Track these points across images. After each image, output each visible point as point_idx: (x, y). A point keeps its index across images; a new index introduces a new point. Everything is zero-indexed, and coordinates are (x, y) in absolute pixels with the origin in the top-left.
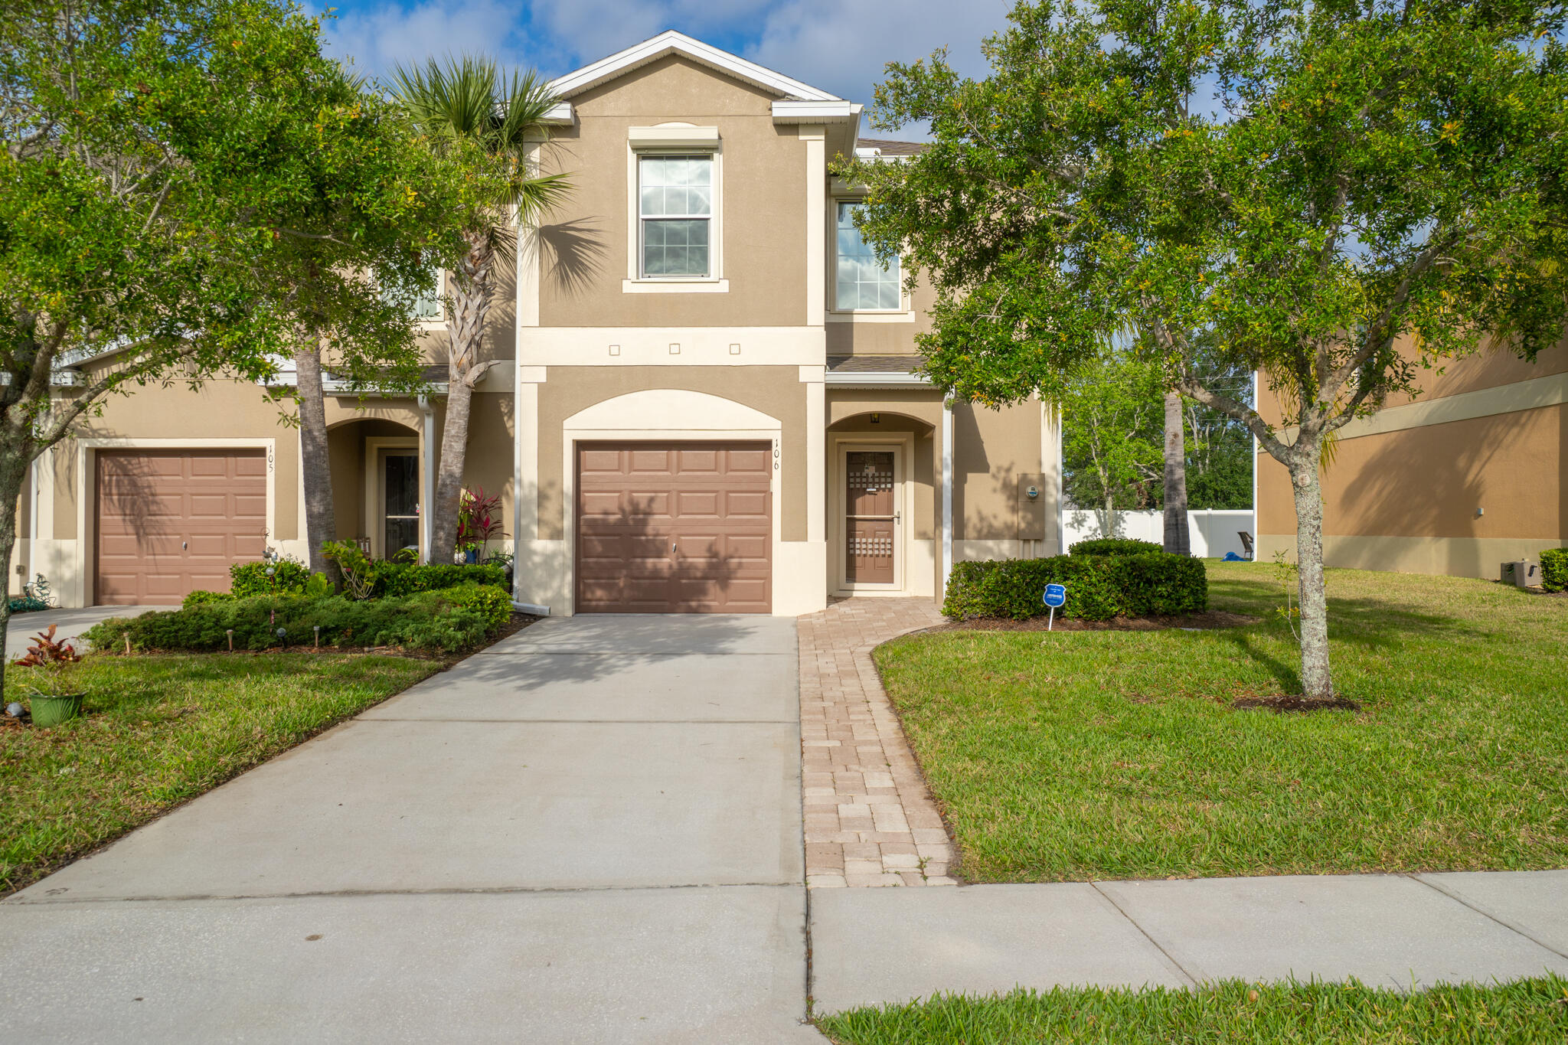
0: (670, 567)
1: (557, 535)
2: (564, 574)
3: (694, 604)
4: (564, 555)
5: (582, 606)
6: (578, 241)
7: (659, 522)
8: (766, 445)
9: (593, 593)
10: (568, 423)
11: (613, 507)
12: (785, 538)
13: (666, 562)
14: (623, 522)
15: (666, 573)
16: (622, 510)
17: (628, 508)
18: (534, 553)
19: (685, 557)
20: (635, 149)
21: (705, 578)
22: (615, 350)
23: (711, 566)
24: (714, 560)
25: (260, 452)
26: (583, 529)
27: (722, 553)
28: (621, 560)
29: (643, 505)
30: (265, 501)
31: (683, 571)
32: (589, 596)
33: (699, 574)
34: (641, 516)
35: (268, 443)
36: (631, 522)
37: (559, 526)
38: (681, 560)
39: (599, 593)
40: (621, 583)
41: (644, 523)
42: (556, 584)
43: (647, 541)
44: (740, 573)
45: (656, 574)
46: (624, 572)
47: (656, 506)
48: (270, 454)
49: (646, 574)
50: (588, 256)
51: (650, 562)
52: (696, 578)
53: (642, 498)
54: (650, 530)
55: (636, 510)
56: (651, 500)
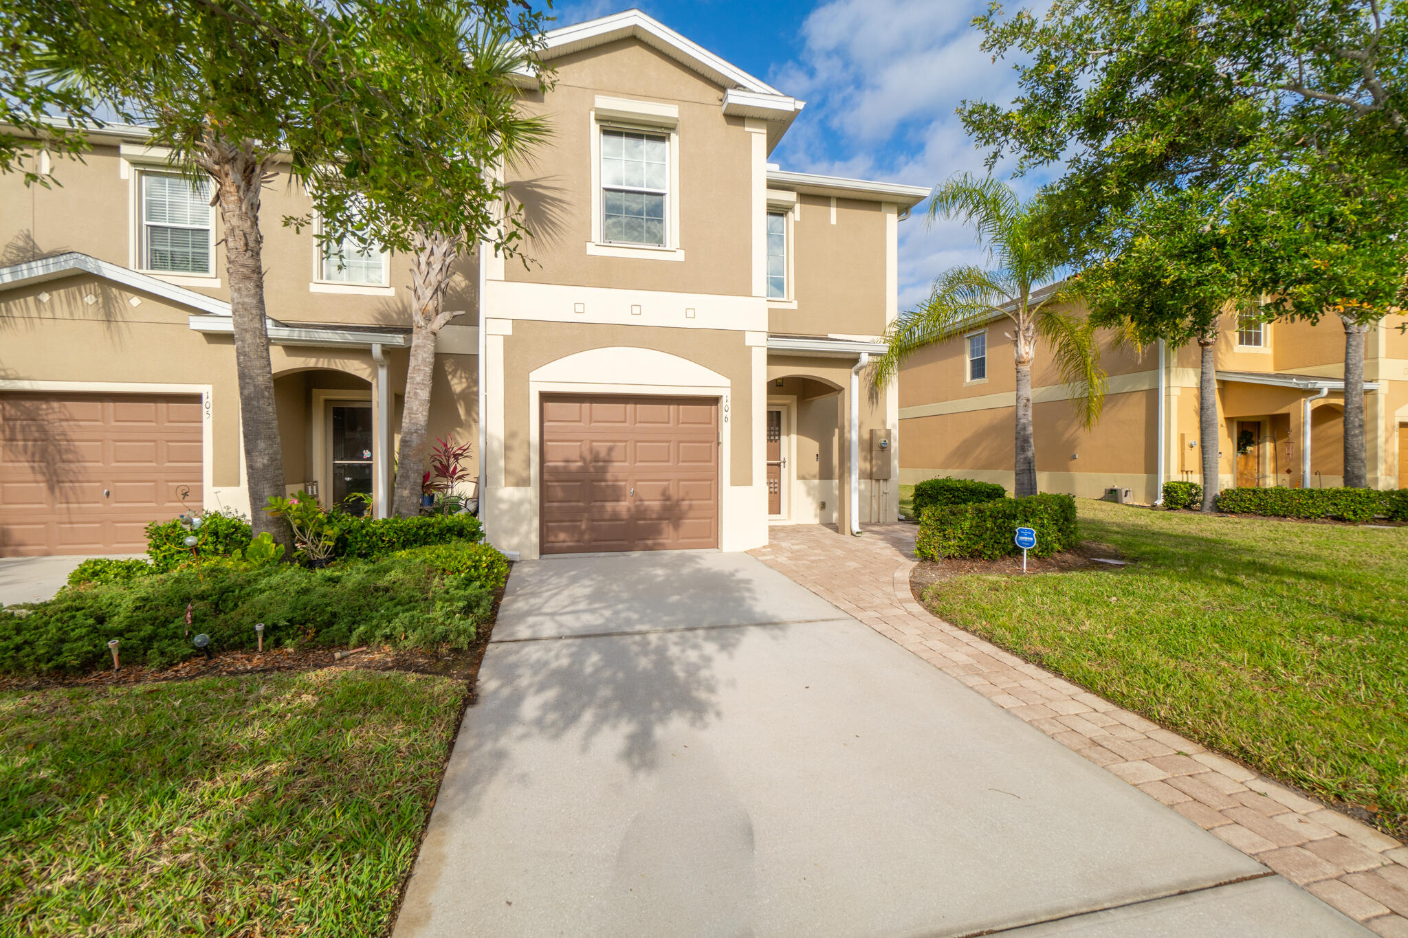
0: (629, 510)
1: (523, 482)
2: (530, 522)
3: (650, 542)
4: (530, 502)
5: (545, 548)
6: (543, 198)
7: (618, 469)
8: (715, 401)
9: (556, 536)
10: (534, 375)
11: (575, 455)
12: (734, 483)
13: (624, 506)
14: (583, 470)
15: (625, 515)
16: (583, 459)
17: (588, 458)
18: (500, 500)
19: (641, 500)
20: (598, 120)
21: (660, 519)
22: (580, 308)
23: (666, 509)
24: (668, 503)
25: (196, 399)
26: (546, 477)
27: (675, 497)
28: (581, 504)
29: (603, 454)
30: (201, 447)
31: (639, 513)
32: (552, 538)
33: (654, 516)
34: (601, 464)
35: (205, 390)
36: (592, 470)
37: (524, 474)
38: (638, 503)
39: (562, 536)
40: (583, 527)
41: (604, 470)
42: (524, 528)
43: (607, 486)
44: (691, 514)
45: (615, 517)
46: (586, 515)
47: (614, 455)
48: (207, 400)
49: (607, 516)
50: (554, 213)
51: (609, 506)
52: (651, 519)
53: (602, 448)
54: (609, 476)
55: (596, 459)
56: (610, 449)
